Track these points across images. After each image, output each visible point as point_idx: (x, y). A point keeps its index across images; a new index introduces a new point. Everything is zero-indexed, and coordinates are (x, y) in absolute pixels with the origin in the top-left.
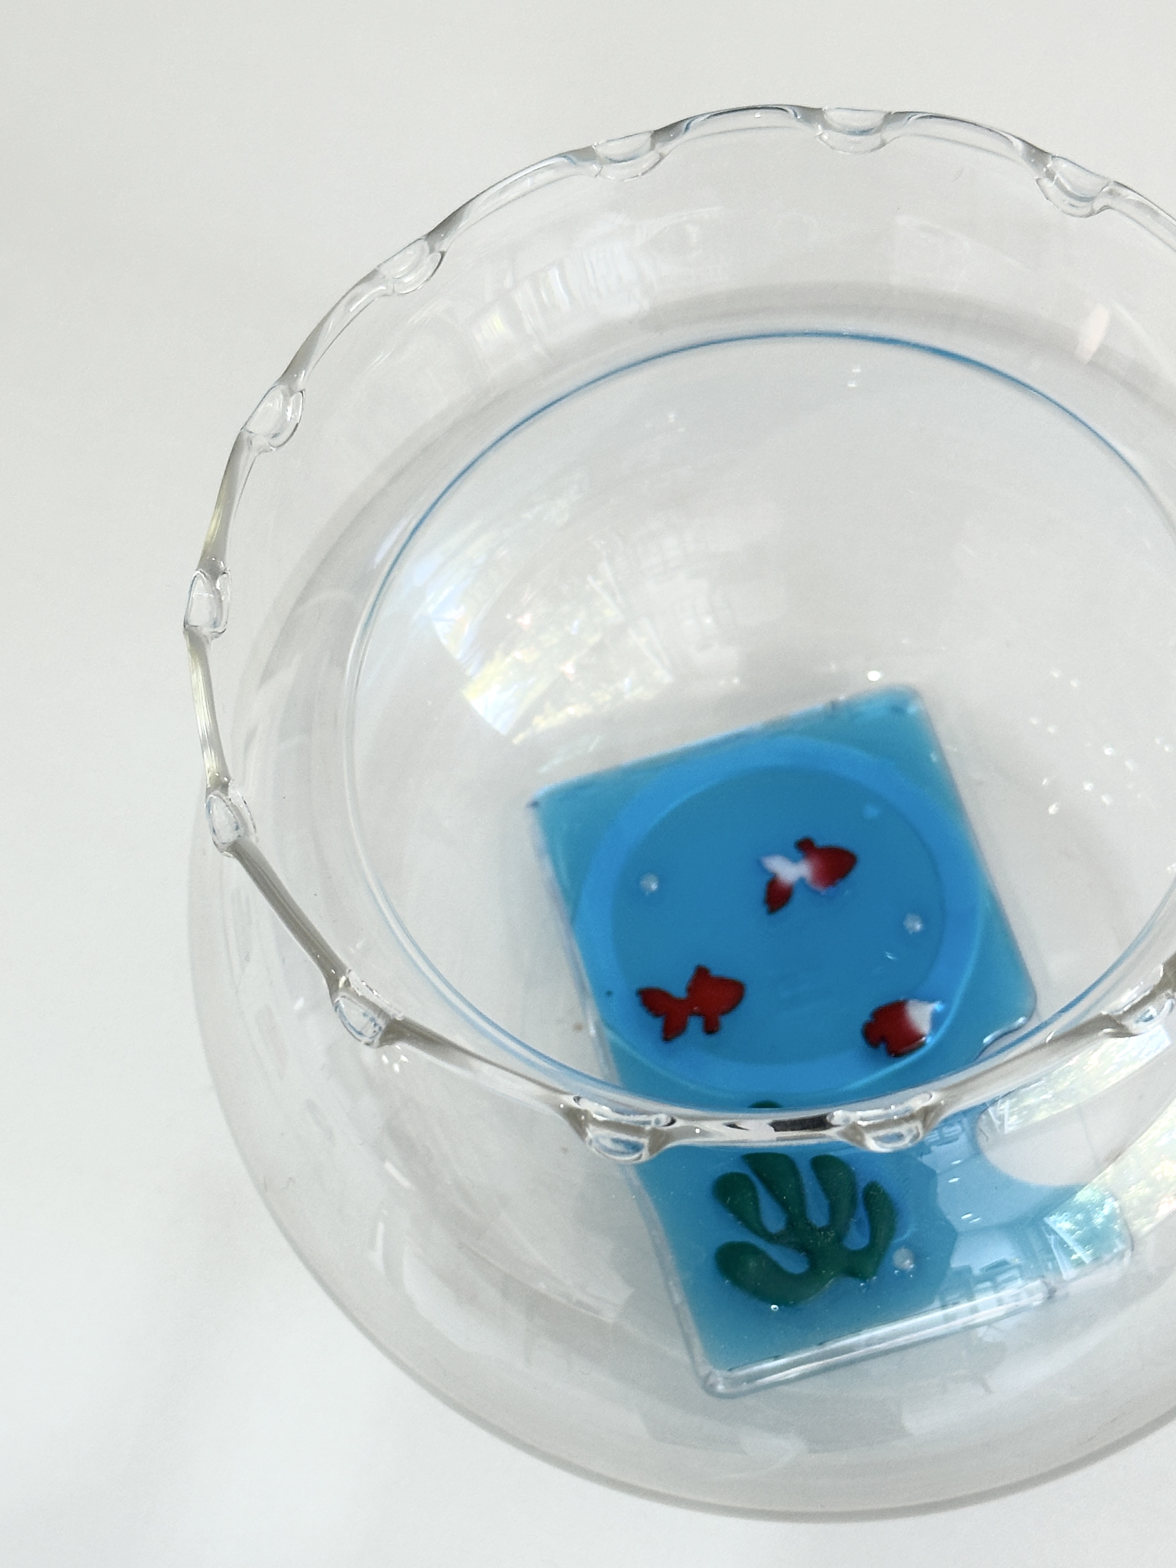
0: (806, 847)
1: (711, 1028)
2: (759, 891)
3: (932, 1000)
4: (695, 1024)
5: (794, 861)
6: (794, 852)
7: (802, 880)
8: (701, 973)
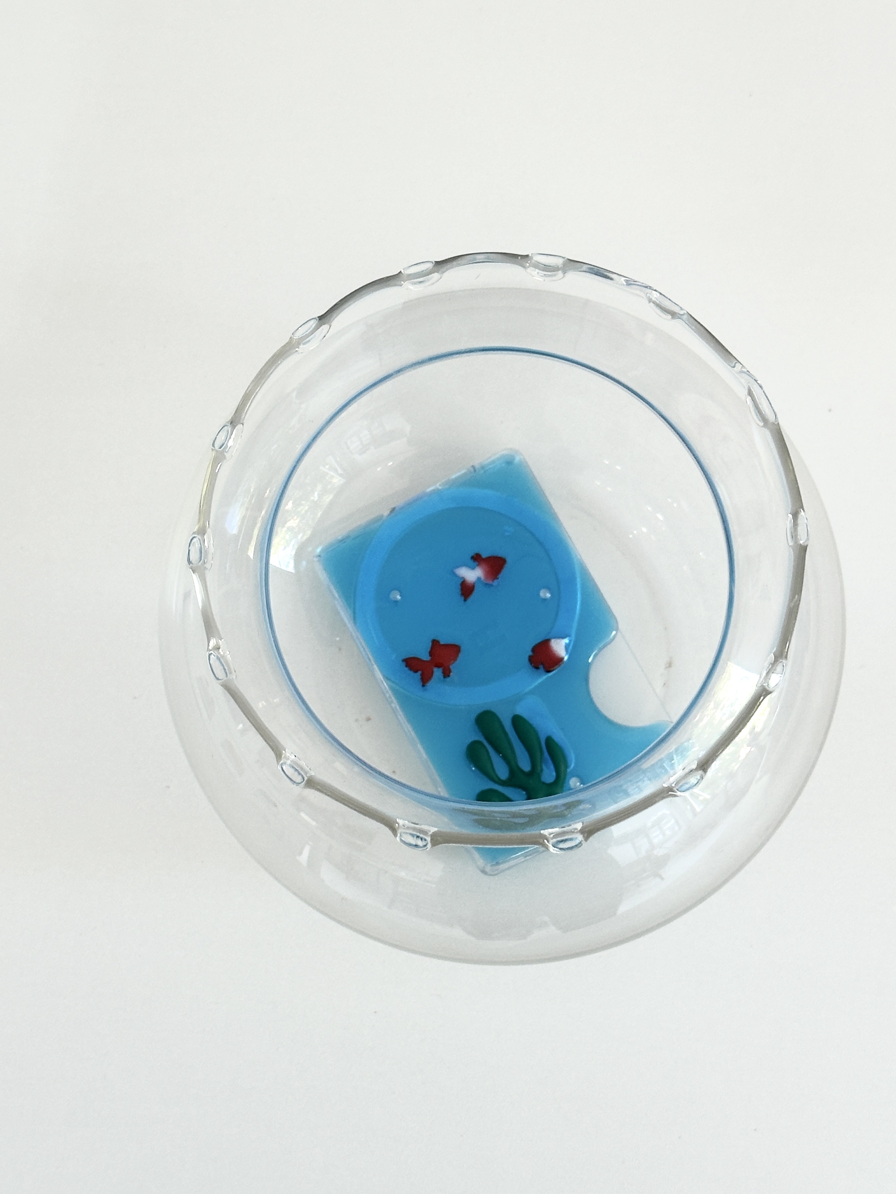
0: (477, 559)
1: (447, 673)
2: (457, 590)
3: (563, 638)
4: (438, 672)
5: (473, 568)
6: (471, 562)
7: (479, 579)
8: (435, 643)
